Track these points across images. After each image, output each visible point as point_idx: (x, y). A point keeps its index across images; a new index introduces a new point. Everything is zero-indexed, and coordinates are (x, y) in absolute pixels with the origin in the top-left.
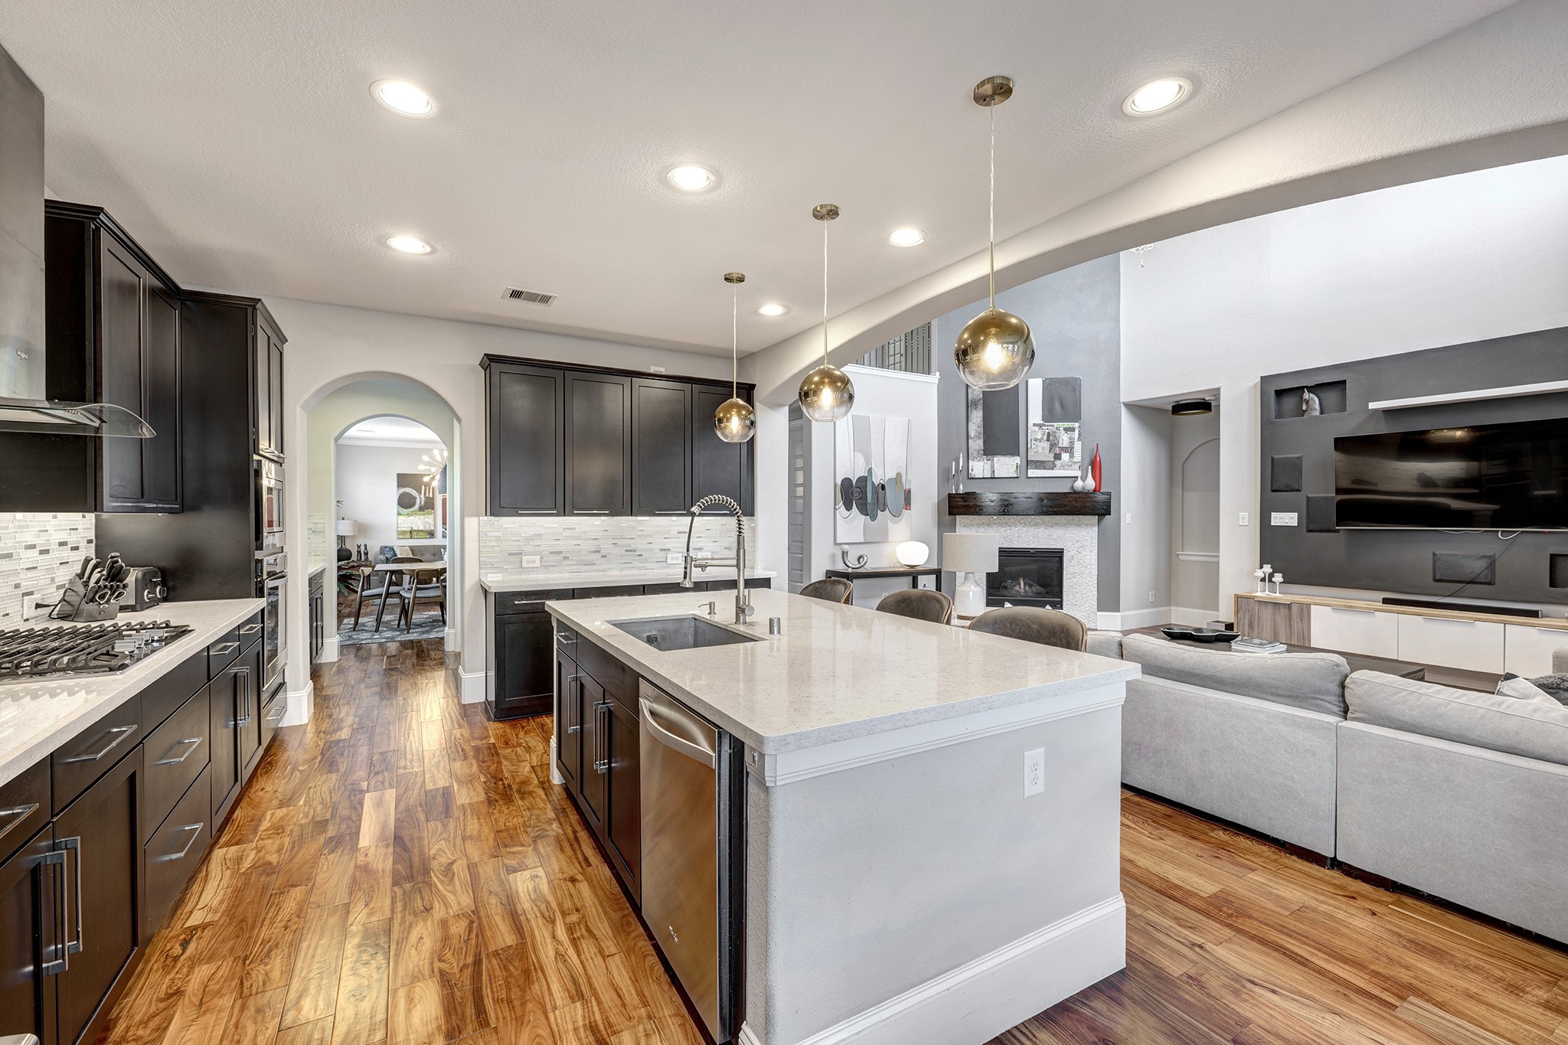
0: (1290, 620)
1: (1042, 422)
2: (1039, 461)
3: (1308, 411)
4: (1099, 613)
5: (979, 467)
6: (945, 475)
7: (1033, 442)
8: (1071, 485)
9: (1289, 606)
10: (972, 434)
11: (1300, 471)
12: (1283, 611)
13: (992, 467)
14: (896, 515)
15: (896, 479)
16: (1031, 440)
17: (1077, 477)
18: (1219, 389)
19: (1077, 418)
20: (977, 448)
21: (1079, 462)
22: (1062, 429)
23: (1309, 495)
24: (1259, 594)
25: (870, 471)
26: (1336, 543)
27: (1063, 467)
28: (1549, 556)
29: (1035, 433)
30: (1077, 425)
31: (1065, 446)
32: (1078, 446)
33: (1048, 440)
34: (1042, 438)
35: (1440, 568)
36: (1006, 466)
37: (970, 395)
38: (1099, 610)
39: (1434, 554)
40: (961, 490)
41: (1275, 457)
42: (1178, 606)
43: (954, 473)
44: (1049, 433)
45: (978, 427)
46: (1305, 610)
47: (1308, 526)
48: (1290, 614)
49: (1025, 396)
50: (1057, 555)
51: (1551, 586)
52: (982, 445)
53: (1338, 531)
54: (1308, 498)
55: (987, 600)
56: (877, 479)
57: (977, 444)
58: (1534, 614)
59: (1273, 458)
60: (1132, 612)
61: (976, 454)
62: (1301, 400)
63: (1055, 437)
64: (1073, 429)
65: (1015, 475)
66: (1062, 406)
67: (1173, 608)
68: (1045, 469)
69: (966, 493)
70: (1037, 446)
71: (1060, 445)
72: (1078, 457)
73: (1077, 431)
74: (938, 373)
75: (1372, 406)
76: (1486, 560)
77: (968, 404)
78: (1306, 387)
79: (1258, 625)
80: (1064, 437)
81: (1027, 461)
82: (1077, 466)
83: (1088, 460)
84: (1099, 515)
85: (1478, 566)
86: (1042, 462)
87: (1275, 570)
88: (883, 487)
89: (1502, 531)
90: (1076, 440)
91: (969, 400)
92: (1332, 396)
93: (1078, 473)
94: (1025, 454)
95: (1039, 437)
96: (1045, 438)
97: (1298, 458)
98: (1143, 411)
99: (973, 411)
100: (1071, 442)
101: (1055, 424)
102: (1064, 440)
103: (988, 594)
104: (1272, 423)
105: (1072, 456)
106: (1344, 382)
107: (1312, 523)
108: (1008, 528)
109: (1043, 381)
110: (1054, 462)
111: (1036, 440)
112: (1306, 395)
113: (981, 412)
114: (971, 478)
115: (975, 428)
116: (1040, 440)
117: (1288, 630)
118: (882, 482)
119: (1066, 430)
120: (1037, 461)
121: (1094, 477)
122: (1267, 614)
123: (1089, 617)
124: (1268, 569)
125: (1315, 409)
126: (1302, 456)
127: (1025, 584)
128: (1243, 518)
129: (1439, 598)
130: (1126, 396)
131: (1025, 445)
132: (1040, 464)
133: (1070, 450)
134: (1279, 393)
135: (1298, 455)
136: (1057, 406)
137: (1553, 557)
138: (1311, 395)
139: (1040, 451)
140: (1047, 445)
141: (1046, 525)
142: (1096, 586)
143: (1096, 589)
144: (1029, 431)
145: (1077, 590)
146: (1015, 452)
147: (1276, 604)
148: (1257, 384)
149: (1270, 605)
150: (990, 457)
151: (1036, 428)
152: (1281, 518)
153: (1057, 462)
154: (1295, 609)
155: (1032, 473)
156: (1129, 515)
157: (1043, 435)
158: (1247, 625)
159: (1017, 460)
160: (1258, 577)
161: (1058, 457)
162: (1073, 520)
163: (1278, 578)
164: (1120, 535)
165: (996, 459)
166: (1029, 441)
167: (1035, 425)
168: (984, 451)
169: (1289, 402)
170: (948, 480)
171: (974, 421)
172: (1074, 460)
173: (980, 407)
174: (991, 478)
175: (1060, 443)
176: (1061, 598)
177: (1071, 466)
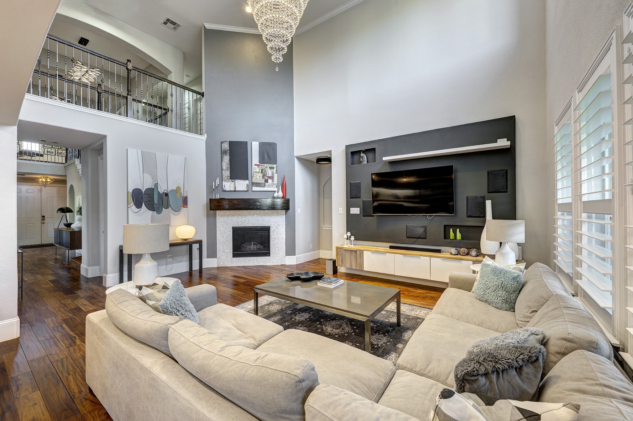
0: (356, 258)
1: (259, 164)
2: (258, 183)
3: (363, 162)
4: (286, 257)
5: (228, 185)
6: (210, 189)
7: (255, 173)
8: (272, 195)
9: (356, 251)
10: (224, 168)
11: (360, 189)
12: (354, 254)
13: (235, 185)
14: (177, 210)
15: (176, 190)
16: (254, 172)
17: (275, 191)
18: (331, 151)
19: (275, 163)
20: (227, 175)
21: (276, 184)
22: (268, 167)
23: (363, 200)
24: (345, 246)
25: (156, 185)
26: (372, 221)
27: (269, 186)
28: (443, 226)
29: (256, 169)
30: (275, 166)
31: (270, 176)
32: (276, 176)
33: (262, 173)
34: (259, 172)
35: (408, 232)
36: (241, 185)
37: (223, 148)
38: (286, 255)
39: (406, 226)
40: (218, 197)
41: (351, 182)
42: (322, 250)
43: (214, 188)
44: (262, 169)
45: (227, 164)
46: (362, 252)
47: (363, 214)
48: (356, 256)
49: (250, 149)
50: (267, 229)
51: (444, 239)
52: (229, 174)
53: (373, 216)
54: (363, 201)
55: (233, 254)
56: (162, 189)
57: (227, 173)
58: (439, 251)
59: (350, 183)
60: (302, 255)
61: (226, 178)
62: (360, 157)
63: (265, 171)
64: (273, 168)
65: (246, 190)
66: (268, 156)
67: (320, 251)
68: (260, 187)
69: (220, 199)
70: (257, 175)
71: (267, 175)
72: (276, 181)
73: (275, 169)
74: (206, 135)
75: (385, 159)
76: (424, 228)
77: (222, 152)
78: (361, 150)
79: (345, 261)
80: (269, 171)
81: (252, 183)
82: (275, 186)
83: (280, 183)
84: (286, 210)
85: (421, 231)
86: (259, 183)
87: (351, 235)
88: (167, 195)
89: (429, 215)
90: (275, 173)
91: (223, 150)
92: (371, 155)
93: (276, 189)
94: (251, 179)
95: (258, 171)
96: (260, 171)
97: (359, 183)
98: (304, 161)
99: (225, 156)
100: (272, 174)
101: (265, 165)
102: (269, 173)
103: (234, 251)
104: (350, 167)
105: (273, 181)
106: (374, 149)
107: (365, 213)
108: (243, 217)
109: (259, 143)
110: (265, 183)
111: (256, 172)
112: (362, 154)
113: (229, 157)
114: (224, 191)
115: (226, 165)
116: (258, 172)
117: (356, 263)
118: (165, 191)
119: (270, 168)
120: (257, 183)
121: (283, 192)
122: (348, 255)
123: (282, 259)
124: (349, 234)
125: (365, 161)
126: (361, 182)
127: (254, 244)
128: (341, 210)
129: (409, 245)
130: (296, 154)
131: (251, 175)
132: (258, 185)
133: (272, 178)
134: (353, 153)
135: (359, 182)
136: (266, 156)
137: (445, 226)
138: (364, 154)
139: (258, 178)
140: (261, 175)
141: (262, 215)
142: (285, 244)
143: (285, 245)
144: (253, 168)
145: (276, 246)
146: (246, 178)
147: (351, 251)
148: (344, 149)
149: (349, 251)
150: (233, 180)
151: (256, 167)
152: (354, 210)
153: (266, 184)
154: (358, 252)
155: (255, 189)
156: (299, 210)
157: (260, 170)
158: (341, 261)
159: (247, 182)
160: (345, 238)
161: (266, 181)
162: (274, 212)
163: (353, 238)
164: (295, 219)
165: (237, 181)
166: (253, 173)
167: (255, 165)
168: (230, 177)
169: (356, 157)
170: (212, 192)
171: (225, 161)
172: (274, 183)
173: (228, 154)
174: (234, 191)
175: (268, 174)
176: (269, 250)
177: (272, 185)
